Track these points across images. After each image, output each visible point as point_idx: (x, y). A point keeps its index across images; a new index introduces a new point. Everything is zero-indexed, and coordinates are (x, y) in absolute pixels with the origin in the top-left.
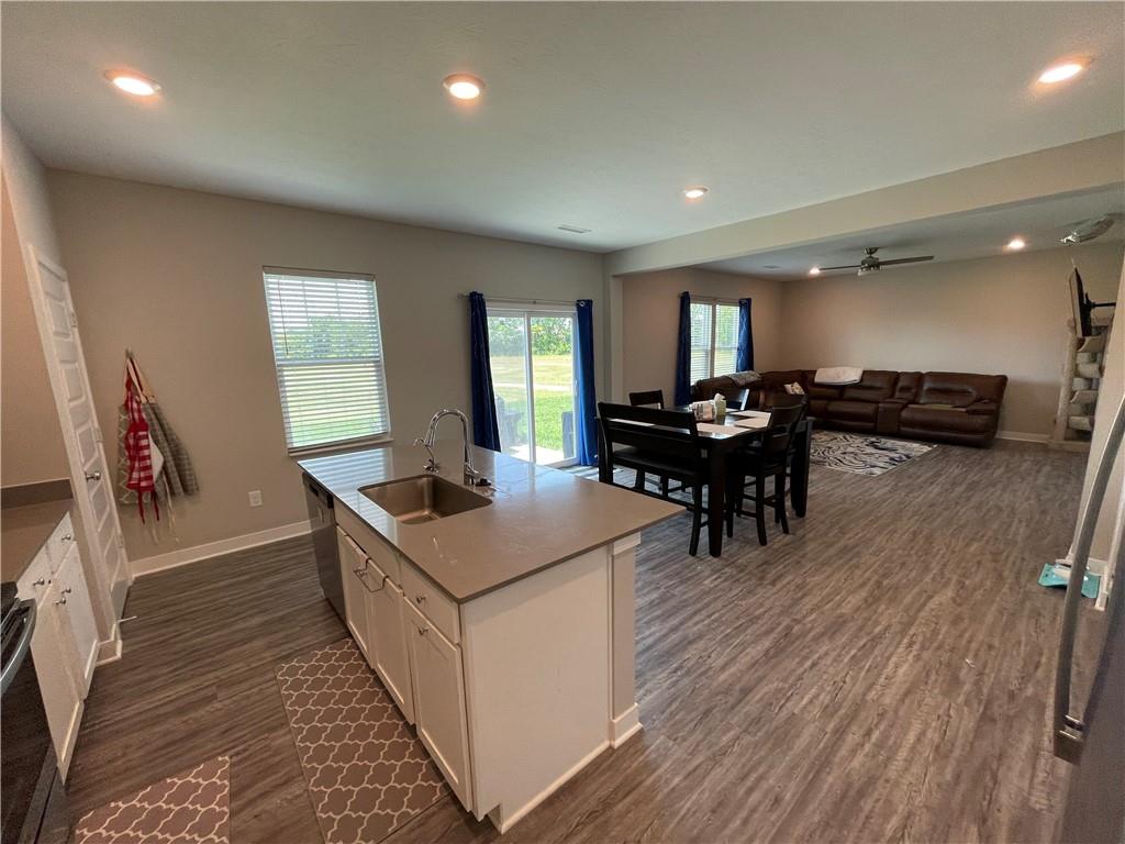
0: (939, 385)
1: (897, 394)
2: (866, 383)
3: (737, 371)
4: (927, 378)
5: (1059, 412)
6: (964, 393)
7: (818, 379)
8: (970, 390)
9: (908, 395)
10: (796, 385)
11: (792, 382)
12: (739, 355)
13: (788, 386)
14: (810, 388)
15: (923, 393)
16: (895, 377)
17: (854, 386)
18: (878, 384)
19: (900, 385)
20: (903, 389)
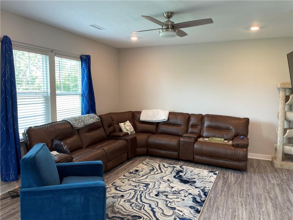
0: (213, 124)
1: (190, 130)
2: (172, 121)
3: (82, 114)
4: (206, 119)
5: (278, 143)
6: (228, 129)
7: (143, 118)
8: (231, 128)
9: (196, 130)
10: (128, 123)
11: (124, 121)
12: (83, 100)
13: (122, 125)
14: (138, 125)
15: (205, 129)
16: (188, 117)
17: (165, 123)
18: (179, 122)
19: (191, 123)
20: (193, 126)
